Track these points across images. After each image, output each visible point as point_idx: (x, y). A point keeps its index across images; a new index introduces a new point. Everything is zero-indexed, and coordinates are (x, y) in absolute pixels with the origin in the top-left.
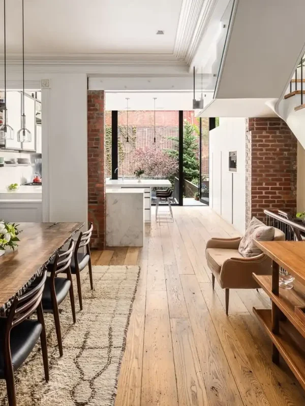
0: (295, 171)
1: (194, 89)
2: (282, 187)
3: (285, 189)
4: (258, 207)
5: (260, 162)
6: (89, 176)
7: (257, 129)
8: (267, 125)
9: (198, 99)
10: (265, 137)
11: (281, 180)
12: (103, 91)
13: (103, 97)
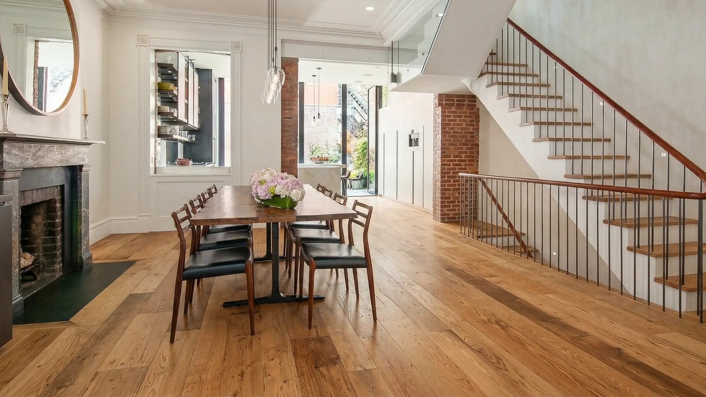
0: (477, 145)
1: (392, 63)
2: (467, 159)
3: (469, 161)
4: (446, 179)
5: (449, 136)
6: (283, 148)
7: (446, 104)
8: (454, 101)
9: (396, 73)
10: (453, 112)
11: (466, 153)
12: (298, 59)
13: (297, 65)
